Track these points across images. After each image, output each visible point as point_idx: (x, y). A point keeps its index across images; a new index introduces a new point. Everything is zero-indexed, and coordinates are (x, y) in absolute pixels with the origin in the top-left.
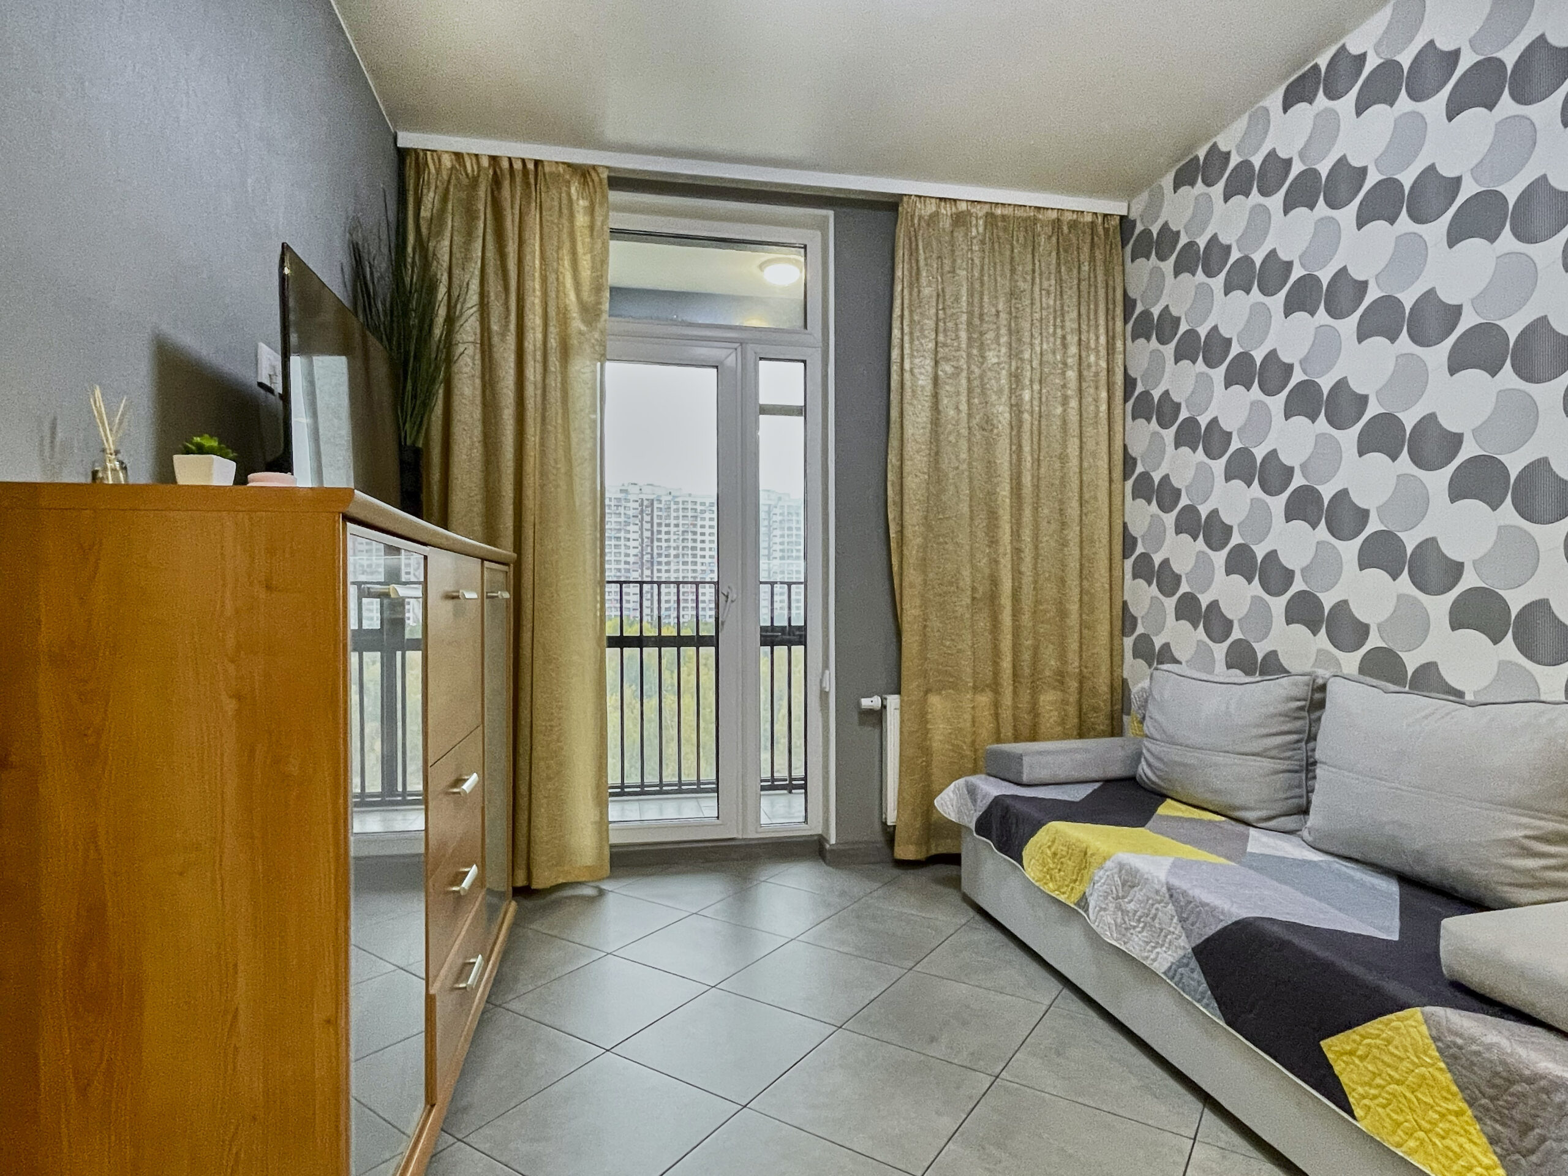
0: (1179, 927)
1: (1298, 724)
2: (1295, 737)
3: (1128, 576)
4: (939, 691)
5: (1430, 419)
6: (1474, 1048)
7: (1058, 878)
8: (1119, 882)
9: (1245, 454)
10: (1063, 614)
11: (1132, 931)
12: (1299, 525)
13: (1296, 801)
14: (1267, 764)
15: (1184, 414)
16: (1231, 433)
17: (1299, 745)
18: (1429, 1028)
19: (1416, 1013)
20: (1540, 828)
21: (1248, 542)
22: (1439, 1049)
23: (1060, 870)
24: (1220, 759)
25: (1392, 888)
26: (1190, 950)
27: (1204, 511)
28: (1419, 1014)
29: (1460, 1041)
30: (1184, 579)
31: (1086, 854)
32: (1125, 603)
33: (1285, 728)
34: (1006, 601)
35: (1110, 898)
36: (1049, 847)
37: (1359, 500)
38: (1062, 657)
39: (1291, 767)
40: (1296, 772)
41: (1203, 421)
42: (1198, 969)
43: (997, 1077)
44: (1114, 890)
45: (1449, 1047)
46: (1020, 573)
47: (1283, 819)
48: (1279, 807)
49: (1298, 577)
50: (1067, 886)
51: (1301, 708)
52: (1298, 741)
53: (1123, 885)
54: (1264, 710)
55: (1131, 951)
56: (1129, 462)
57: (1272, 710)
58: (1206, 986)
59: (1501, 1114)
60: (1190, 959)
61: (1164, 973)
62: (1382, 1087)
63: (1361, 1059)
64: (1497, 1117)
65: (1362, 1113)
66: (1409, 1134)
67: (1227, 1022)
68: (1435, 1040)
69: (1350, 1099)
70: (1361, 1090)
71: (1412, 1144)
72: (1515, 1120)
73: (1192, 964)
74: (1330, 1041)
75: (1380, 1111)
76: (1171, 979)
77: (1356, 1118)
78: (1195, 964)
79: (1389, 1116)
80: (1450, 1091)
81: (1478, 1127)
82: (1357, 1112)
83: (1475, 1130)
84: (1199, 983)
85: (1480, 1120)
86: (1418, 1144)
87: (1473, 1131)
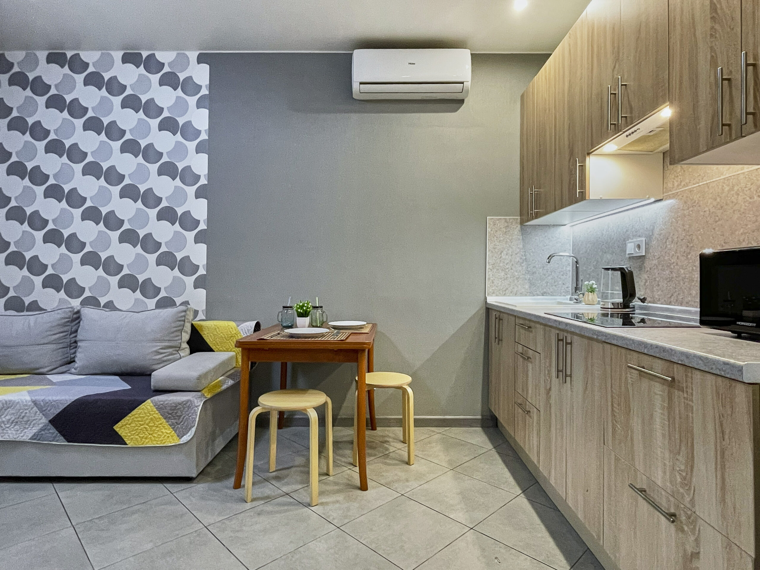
0: (41, 415)
1: (66, 329)
2: (65, 334)
5: (112, 212)
6: (166, 403)
9: (18, 208)
11: (7, 429)
12: (51, 245)
13: (66, 359)
14: (52, 347)
18: (153, 404)
19: (149, 401)
20: (162, 346)
22: (156, 408)
25: (117, 378)
26: (48, 422)
29: (162, 403)
33: (62, 330)
37: (81, 238)
39: (64, 346)
40: (66, 347)
42: (52, 427)
45: (159, 406)
47: (60, 368)
49: (50, 268)
51: (68, 322)
52: (67, 335)
58: (57, 432)
59: (173, 417)
60: (48, 426)
61: (30, 439)
62: (137, 429)
63: (130, 424)
64: (172, 418)
65: (130, 442)
66: (146, 438)
67: (68, 442)
68: (155, 406)
69: (125, 440)
70: (129, 434)
71: (147, 441)
72: (177, 416)
73: (49, 427)
74: (117, 425)
75: (136, 437)
76: (35, 439)
77: (127, 445)
78: (50, 426)
79: (140, 437)
80: (160, 418)
81: (167, 424)
82: (127, 442)
83: (166, 425)
84: (53, 433)
85: (168, 422)
86: (149, 439)
87: (166, 426)
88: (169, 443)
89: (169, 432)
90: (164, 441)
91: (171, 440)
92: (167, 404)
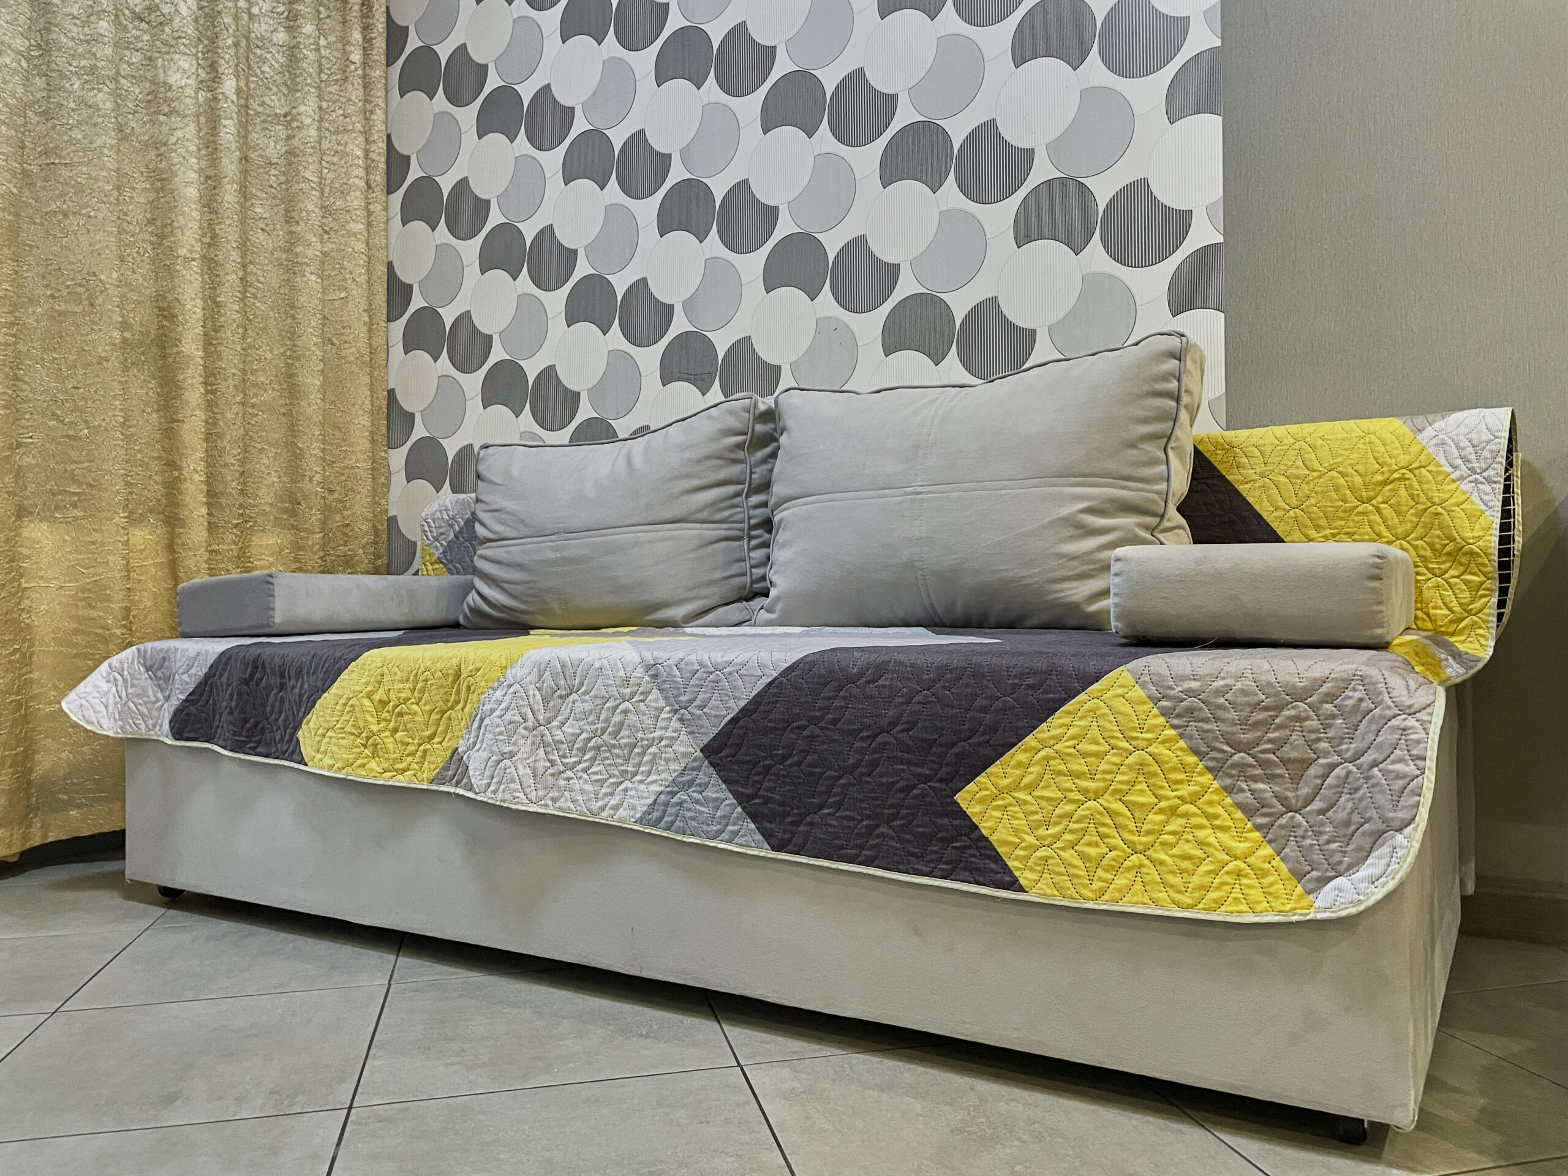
0: (674, 724)
1: (735, 470)
2: (731, 489)
3: (398, 349)
4: (49, 514)
5: (857, 77)
6: (1215, 689)
7: (391, 746)
8: (539, 698)
9: (596, 138)
10: (292, 390)
11: (569, 774)
12: (681, 238)
13: (738, 581)
14: (694, 532)
15: (493, 82)
16: (573, 109)
17: (738, 499)
18: (1144, 689)
19: (1120, 674)
20: (1093, 497)
21: (603, 271)
22: (1164, 713)
23: (395, 730)
24: (623, 537)
26: (699, 754)
27: (529, 231)
28: (1126, 674)
29: (1195, 685)
30: (496, 339)
31: (458, 675)
32: (391, 393)
34: (191, 346)
35: (521, 730)
36: (369, 696)
37: (765, 194)
38: (294, 470)
39: (729, 534)
40: (739, 539)
41: (527, 92)
42: (715, 779)
43: (350, 1108)
44: (530, 716)
45: (1176, 703)
46: (218, 305)
48: (715, 594)
49: (679, 313)
50: (413, 754)
51: (740, 446)
52: (738, 494)
53: (546, 700)
54: (688, 455)
55: (569, 810)
56: (397, 163)
57: (702, 451)
58: (732, 800)
59: (1263, 764)
60: (698, 769)
61: (640, 821)
62: (1069, 816)
63: (1031, 788)
64: (1258, 771)
65: (1034, 876)
66: (1116, 868)
67: (776, 848)
68: (1155, 701)
69: (1011, 864)
70: (1030, 839)
71: (1121, 881)
72: (1285, 762)
73: (702, 778)
74: (972, 786)
75: (1067, 855)
76: (656, 824)
77: (1022, 890)
78: (708, 774)
79: (1084, 857)
80: (1184, 767)
81: (1229, 800)
82: (1025, 878)
83: (1223, 808)
84: (717, 803)
85: (1229, 790)
86: (1130, 875)
87: (1220, 810)
88: (1244, 907)
89: (1241, 847)
90: (1212, 895)
91: (1256, 894)
92: (1220, 692)
